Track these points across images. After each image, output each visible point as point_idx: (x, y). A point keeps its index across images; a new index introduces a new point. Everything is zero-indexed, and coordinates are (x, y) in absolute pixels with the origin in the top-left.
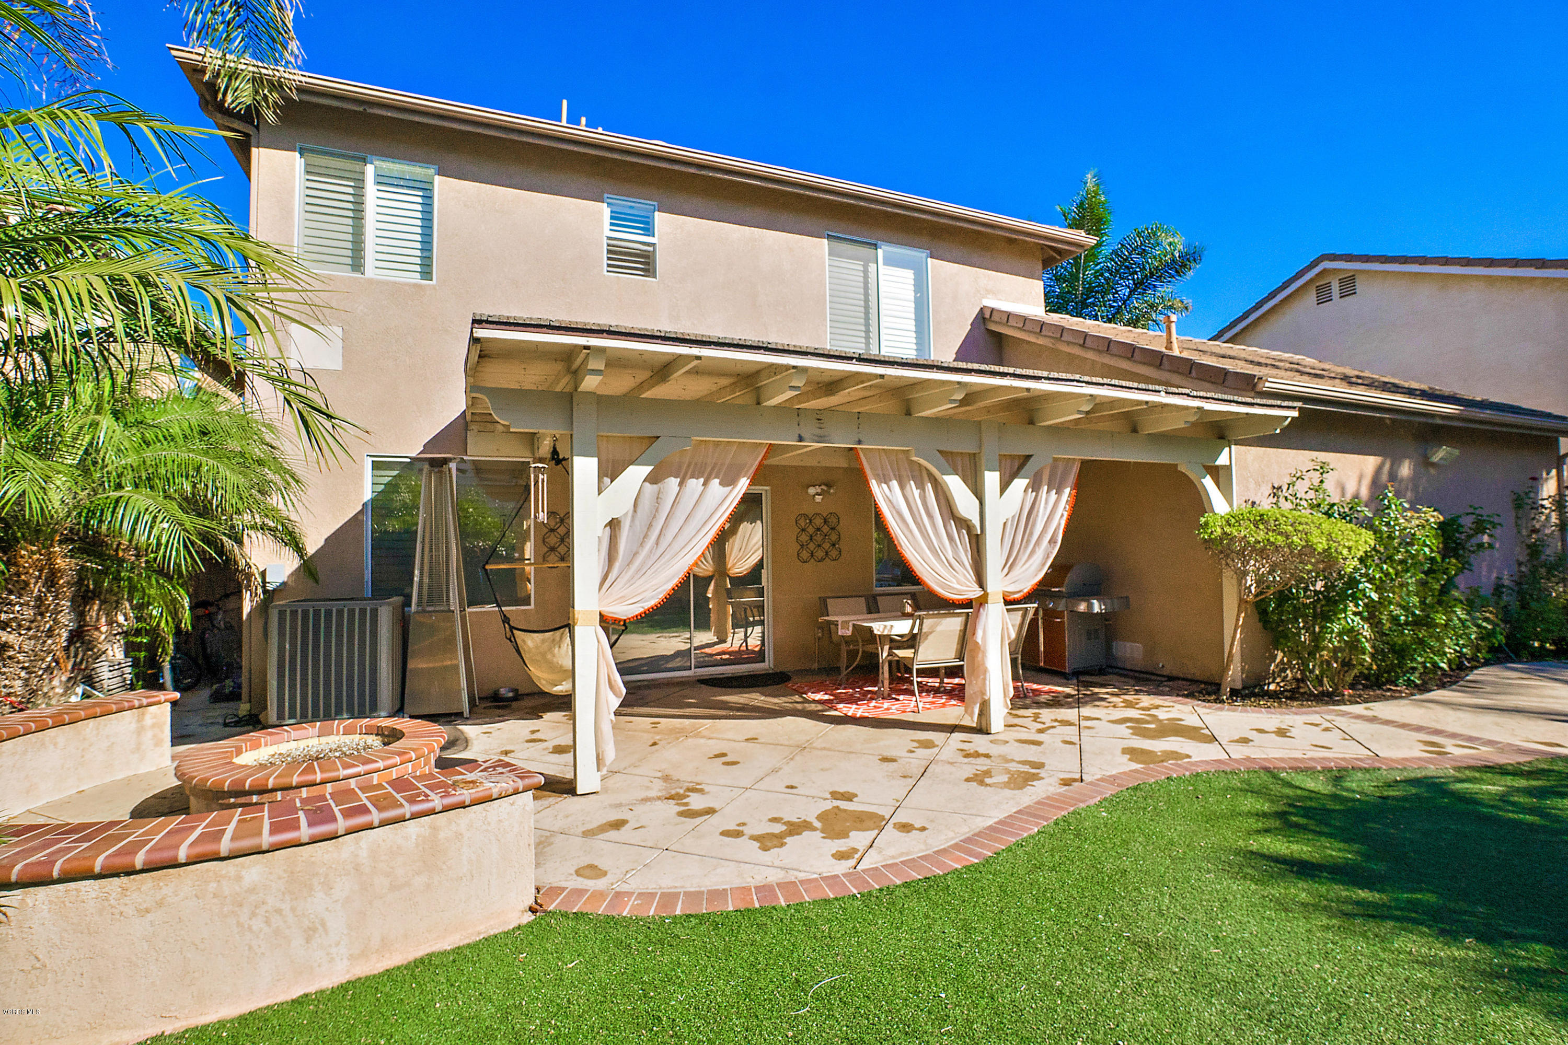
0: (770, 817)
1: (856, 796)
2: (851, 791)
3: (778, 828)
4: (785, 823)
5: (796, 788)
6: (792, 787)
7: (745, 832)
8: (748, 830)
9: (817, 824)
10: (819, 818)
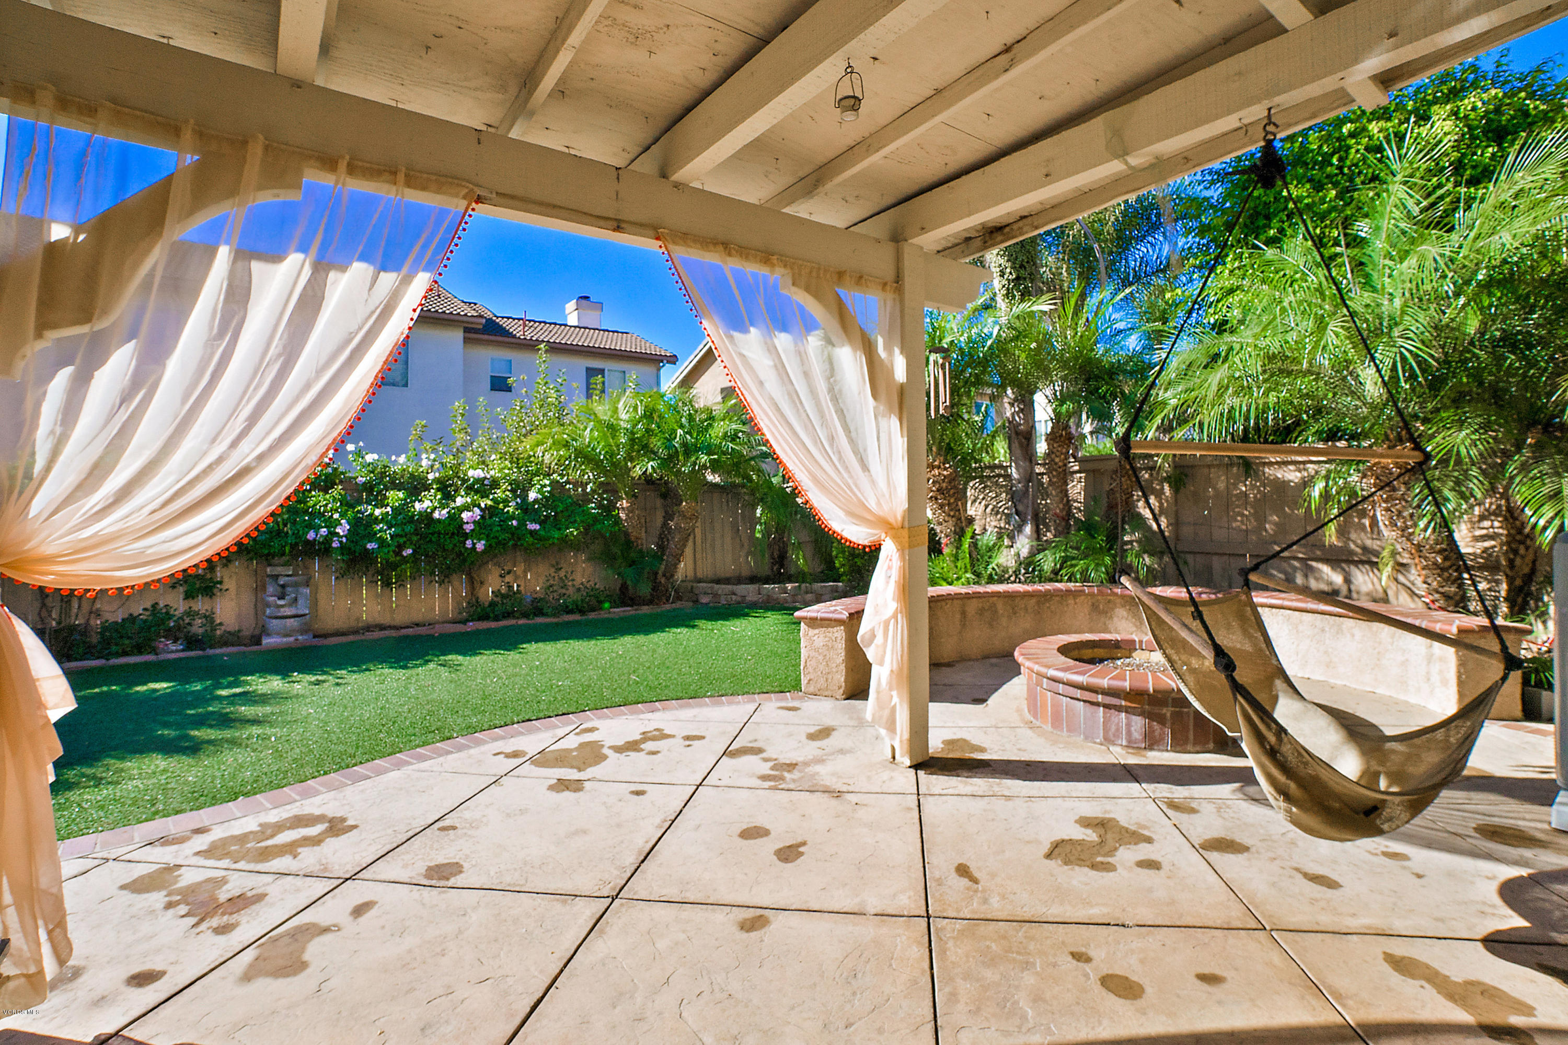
0: (659, 755)
1: (551, 788)
2: (554, 794)
3: (649, 746)
4: (642, 750)
5: (633, 793)
6: (638, 793)
7: (682, 740)
8: (678, 742)
9: (606, 751)
10: (605, 757)
